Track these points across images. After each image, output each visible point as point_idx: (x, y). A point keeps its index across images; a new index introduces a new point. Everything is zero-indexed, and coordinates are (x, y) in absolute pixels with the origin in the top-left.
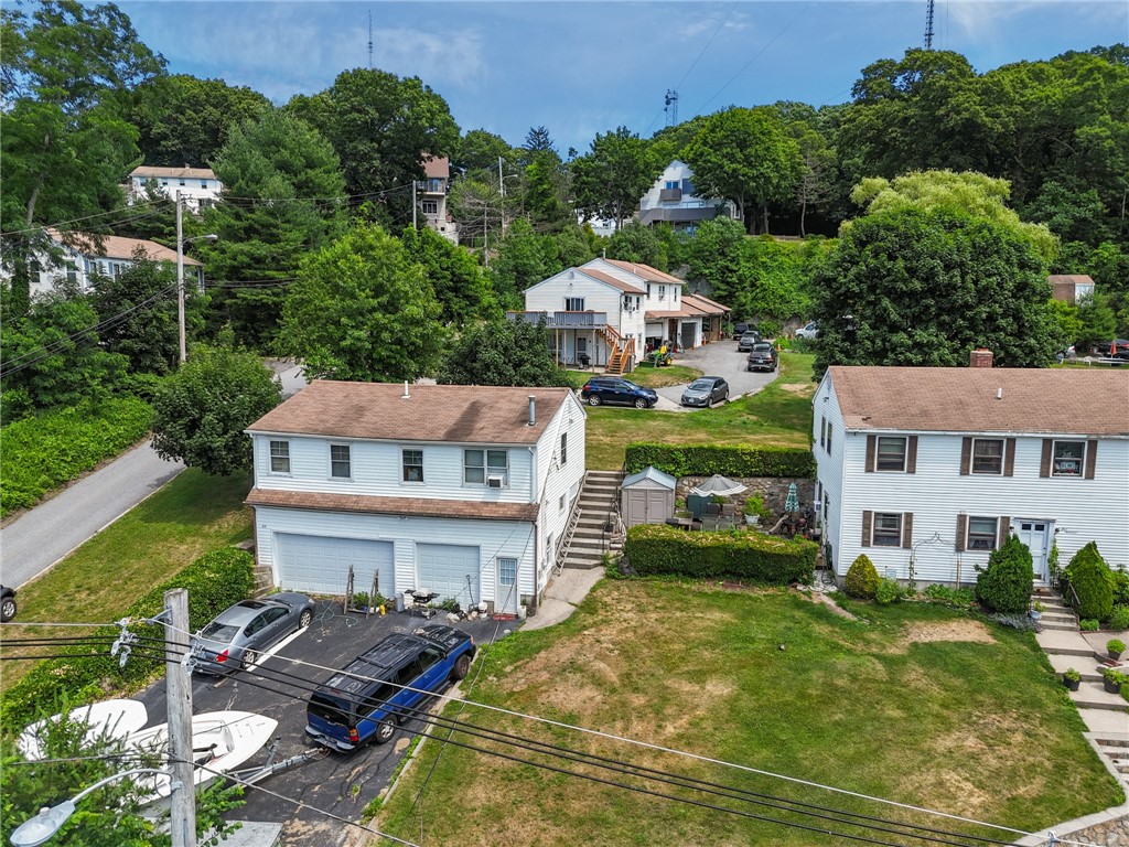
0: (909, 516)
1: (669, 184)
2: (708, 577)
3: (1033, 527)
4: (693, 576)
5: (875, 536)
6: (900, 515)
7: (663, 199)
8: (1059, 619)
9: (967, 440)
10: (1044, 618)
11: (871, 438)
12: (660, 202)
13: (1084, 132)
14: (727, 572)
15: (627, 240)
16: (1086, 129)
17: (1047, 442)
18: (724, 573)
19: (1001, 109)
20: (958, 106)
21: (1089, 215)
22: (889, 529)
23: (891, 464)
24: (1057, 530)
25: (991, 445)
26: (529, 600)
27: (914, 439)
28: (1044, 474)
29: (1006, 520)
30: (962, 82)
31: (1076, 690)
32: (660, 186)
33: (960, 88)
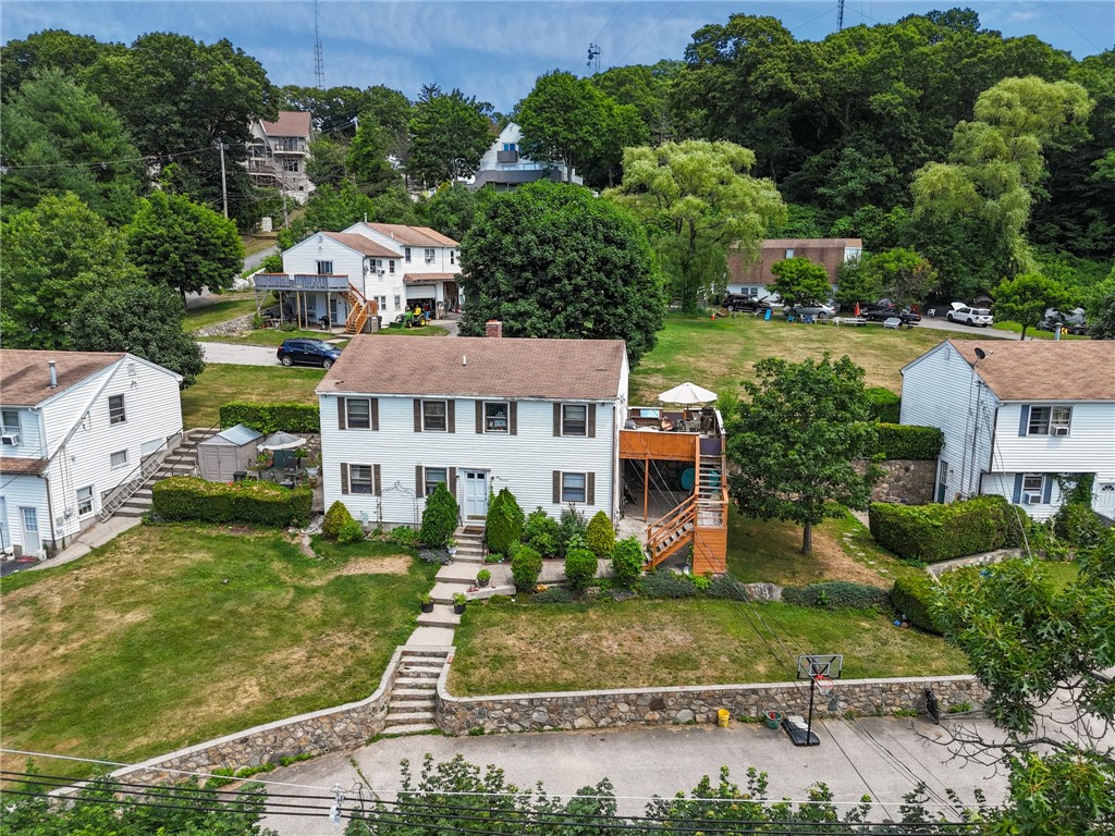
0: (377, 467)
1: (506, 146)
2: (222, 523)
3: (476, 476)
4: (209, 521)
5: (352, 485)
6: (370, 467)
7: (501, 159)
8: (472, 553)
9: (417, 401)
10: (458, 553)
11: (341, 400)
12: (498, 164)
13: (877, 100)
14: (237, 518)
15: (445, 202)
16: (878, 96)
17: (479, 403)
18: (232, 520)
19: (807, 76)
20: (765, 72)
21: (882, 180)
22: (363, 479)
23: (359, 422)
24: (493, 478)
25: (437, 405)
26: (49, 544)
27: (375, 400)
28: (479, 431)
29: (453, 470)
30: (773, 50)
31: (431, 611)
32: (498, 147)
33: (770, 56)
